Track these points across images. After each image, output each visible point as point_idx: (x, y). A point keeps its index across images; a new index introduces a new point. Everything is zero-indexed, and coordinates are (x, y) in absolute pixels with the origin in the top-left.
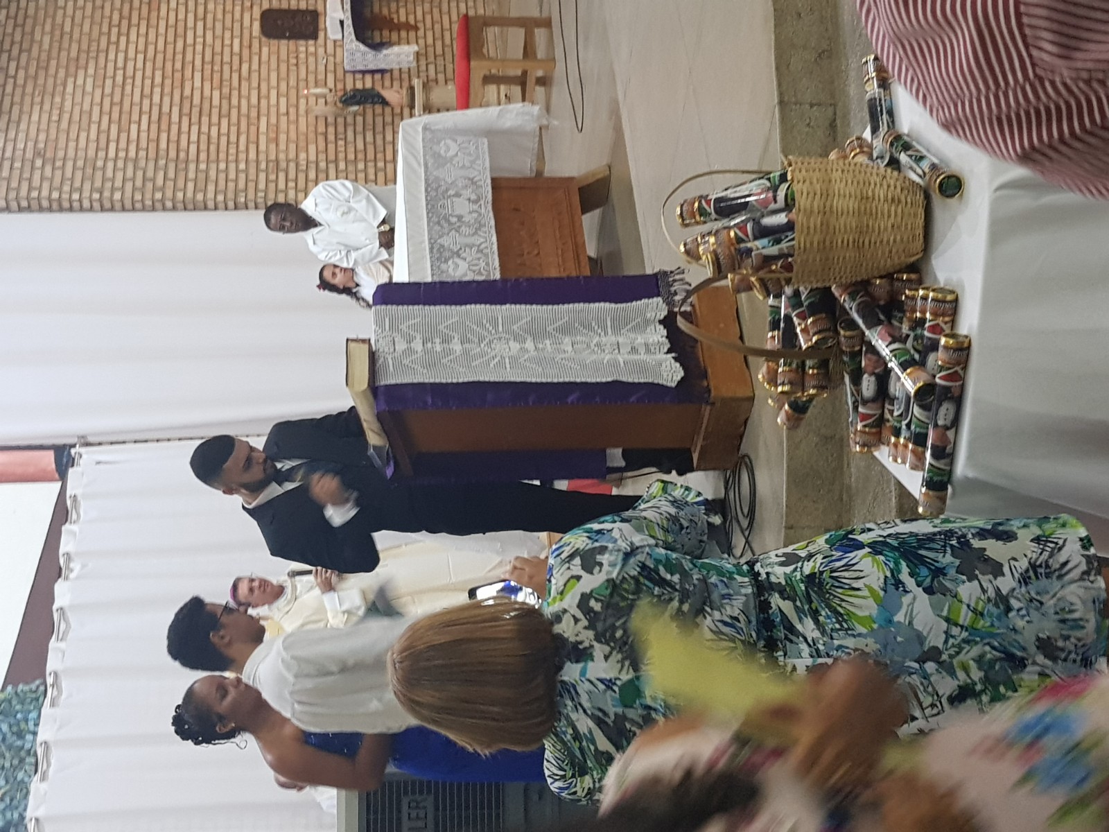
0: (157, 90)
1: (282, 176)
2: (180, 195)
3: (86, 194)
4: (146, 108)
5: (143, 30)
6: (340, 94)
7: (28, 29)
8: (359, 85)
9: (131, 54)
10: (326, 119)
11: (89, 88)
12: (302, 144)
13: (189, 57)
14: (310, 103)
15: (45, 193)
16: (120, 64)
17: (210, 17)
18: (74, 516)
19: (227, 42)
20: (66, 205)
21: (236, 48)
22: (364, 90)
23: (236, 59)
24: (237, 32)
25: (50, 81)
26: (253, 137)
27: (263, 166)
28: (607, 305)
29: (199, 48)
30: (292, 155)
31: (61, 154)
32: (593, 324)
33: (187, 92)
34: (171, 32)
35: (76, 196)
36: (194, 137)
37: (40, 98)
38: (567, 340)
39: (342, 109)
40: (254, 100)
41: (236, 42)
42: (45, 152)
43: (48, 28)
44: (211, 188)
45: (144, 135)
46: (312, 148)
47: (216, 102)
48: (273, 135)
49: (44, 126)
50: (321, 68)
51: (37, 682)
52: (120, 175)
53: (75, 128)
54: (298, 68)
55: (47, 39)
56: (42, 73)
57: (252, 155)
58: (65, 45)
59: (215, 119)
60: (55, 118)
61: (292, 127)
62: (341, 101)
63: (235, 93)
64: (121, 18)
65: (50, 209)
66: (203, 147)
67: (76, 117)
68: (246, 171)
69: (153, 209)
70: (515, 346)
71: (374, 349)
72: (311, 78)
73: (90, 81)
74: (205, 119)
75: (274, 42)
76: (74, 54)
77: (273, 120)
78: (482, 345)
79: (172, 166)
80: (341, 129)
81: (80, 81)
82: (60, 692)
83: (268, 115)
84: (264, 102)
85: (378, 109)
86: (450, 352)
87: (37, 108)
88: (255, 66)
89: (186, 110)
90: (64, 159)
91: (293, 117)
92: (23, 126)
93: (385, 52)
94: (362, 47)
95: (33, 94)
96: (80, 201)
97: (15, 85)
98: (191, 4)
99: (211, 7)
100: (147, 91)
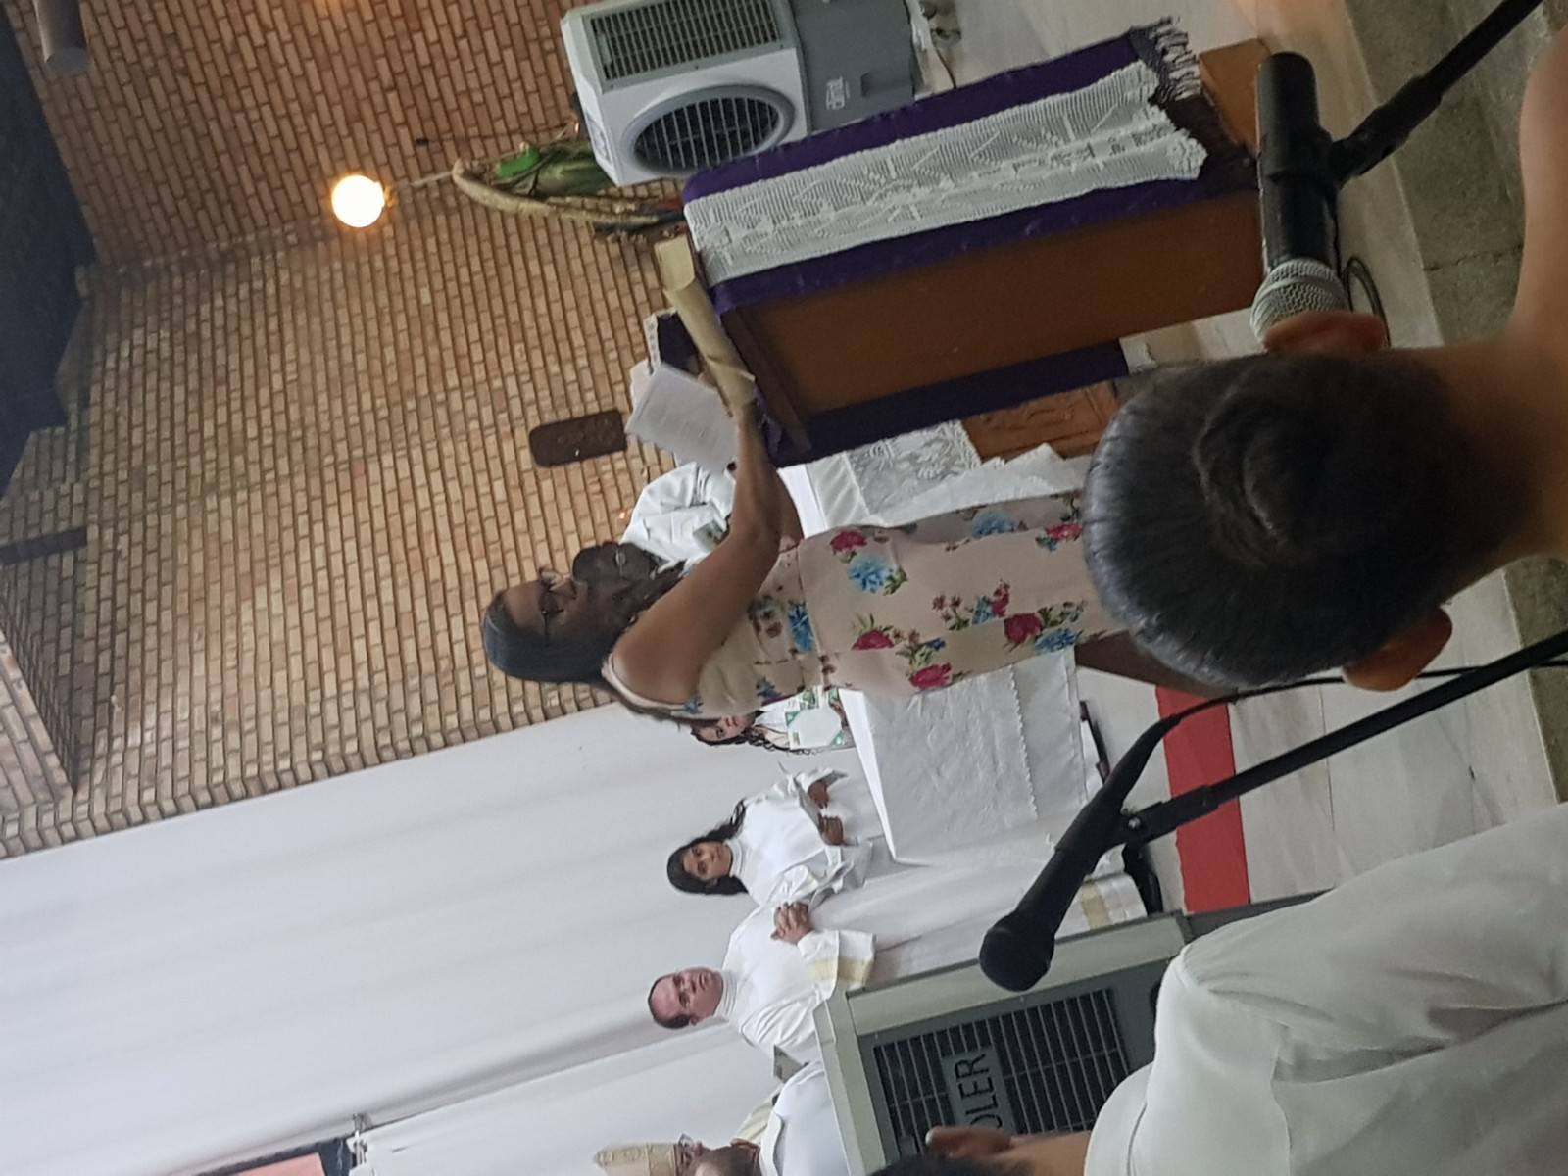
0: (386, 584)
2: (452, 721)
3: (300, 756)
5: (347, 507)
7: (165, 552)
9: (335, 544)
11: (277, 610)
13: (427, 526)
15: (234, 772)
16: (320, 562)
17: (449, 464)
19: (484, 489)
20: (271, 781)
21: (500, 494)
23: (503, 510)
24: (496, 471)
25: (214, 615)
29: (441, 509)
31: (250, 711)
33: (434, 573)
34: (392, 496)
35: (284, 764)
36: (457, 634)
37: (202, 642)
40: (544, 558)
41: (499, 486)
42: (223, 716)
43: (197, 543)
44: (500, 699)
45: (377, 652)
47: (482, 576)
49: (215, 679)
52: (349, 718)
53: (265, 669)
54: (604, 497)
55: (198, 560)
56: (199, 608)
58: (228, 558)
60: (231, 663)
63: (511, 556)
64: (309, 500)
67: (264, 653)
69: (413, 752)
73: (276, 600)
75: (559, 470)
76: (244, 567)
79: (430, 684)
81: (261, 603)
87: (200, 658)
88: (535, 510)
89: (437, 599)
90: (257, 717)
92: (183, 687)
95: (190, 641)
96: (293, 769)
97: (159, 634)
98: (416, 453)
99: (448, 448)
100: (370, 588)
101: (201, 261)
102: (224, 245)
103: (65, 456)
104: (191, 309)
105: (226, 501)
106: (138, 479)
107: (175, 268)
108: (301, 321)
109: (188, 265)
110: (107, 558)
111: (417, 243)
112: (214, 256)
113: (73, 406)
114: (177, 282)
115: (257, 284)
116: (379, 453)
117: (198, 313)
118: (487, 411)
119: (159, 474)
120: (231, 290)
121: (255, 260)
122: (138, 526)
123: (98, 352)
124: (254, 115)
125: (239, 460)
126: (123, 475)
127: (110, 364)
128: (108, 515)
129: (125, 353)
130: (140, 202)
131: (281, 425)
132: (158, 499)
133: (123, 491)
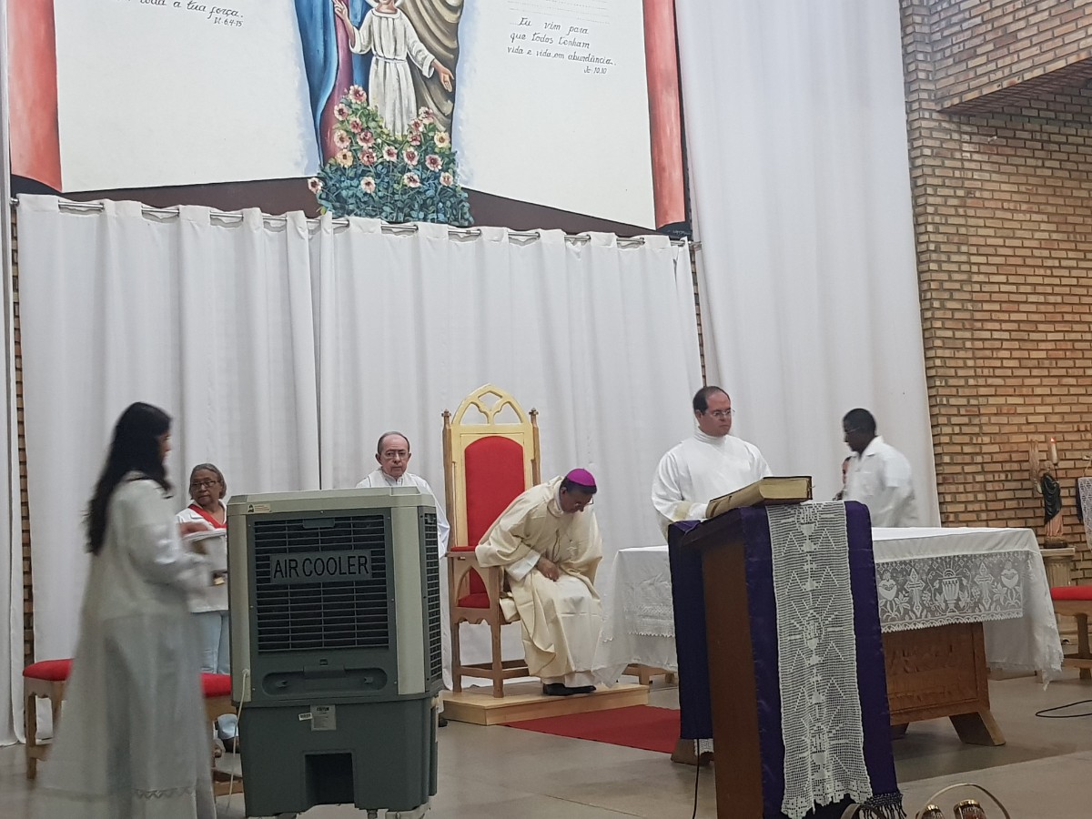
1: (966, 420)
2: (938, 324)
3: (933, 237)
4: (1022, 289)
6: (1053, 474)
10: (1028, 461)
11: (1037, 235)
12: (998, 439)
14: (1040, 445)
15: (931, 200)
18: (624, 243)
20: (921, 220)
22: (1059, 498)
25: (1042, 199)
26: (1000, 391)
27: (973, 402)
28: (861, 739)
30: (986, 429)
31: (971, 212)
32: (841, 725)
33: (1041, 327)
35: (930, 228)
37: (1024, 190)
38: (822, 698)
39: (1037, 476)
40: (1038, 391)
42: (971, 198)
44: (947, 353)
46: (995, 448)
47: (1034, 354)
48: (1005, 410)
49: (997, 195)
50: (1077, 455)
51: (471, 219)
52: (954, 267)
53: (998, 224)
54: (1075, 432)
55: (1082, 194)
56: (1050, 191)
57: (983, 391)
59: (1016, 354)
60: (1006, 205)
61: (1015, 429)
62: (1044, 475)
65: (915, 206)
66: (987, 344)
67: (1007, 225)
68: (967, 386)
69: (922, 301)
70: (813, 644)
71: (802, 504)
72: (1066, 446)
74: (1016, 345)
77: (1020, 410)
78: (811, 611)
79: (967, 315)
80: (1016, 476)
82: (463, 240)
83: (1025, 405)
84: (1038, 400)
85: (1041, 512)
86: (804, 579)
87: (1015, 188)
90: (966, 216)
91: (1025, 429)
92: (995, 177)
95: (1027, 184)
96: (926, 232)
97: (1036, 167)
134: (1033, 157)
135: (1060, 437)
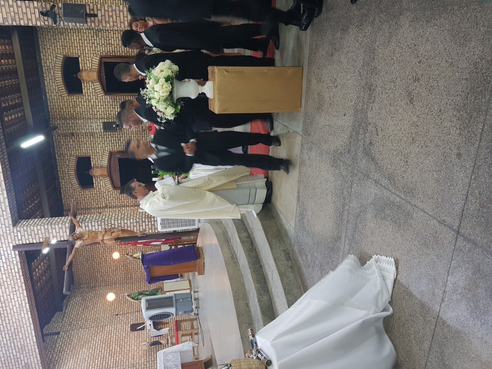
0: (103, 350)
1: (135, 368)
4: (100, 355)
5: (100, 334)
6: (150, 343)
7: (71, 338)
8: (155, 340)
9: (97, 341)
10: (146, 350)
11: (86, 352)
12: (140, 358)
13: (112, 340)
14: (142, 347)
16: (94, 344)
17: (117, 328)
19: (122, 334)
21: (124, 336)
22: (156, 341)
23: (124, 338)
24: (124, 331)
25: (76, 351)
26: (127, 359)
27: (130, 366)
29: (115, 337)
30: (138, 362)
33: (111, 349)
34: (108, 333)
36: (112, 361)
39: (151, 347)
40: (128, 348)
41: (124, 333)
43: (76, 337)
45: (99, 362)
46: (143, 359)
48: (133, 357)
49: (73, 364)
50: (145, 337)
54: (139, 338)
55: (76, 340)
56: (74, 349)
57: (127, 363)
58: (80, 341)
59: (118, 355)
60: (76, 361)
61: (138, 354)
62: (150, 345)
63: (123, 347)
64: (95, 332)
66: (114, 363)
67: (82, 360)
68: (126, 368)
72: (143, 340)
73: (86, 349)
74: (115, 355)
75: (134, 332)
76: (82, 343)
77: (133, 353)
80: (150, 353)
81: (83, 350)
83: (131, 352)
84: (130, 348)
85: (160, 346)
87: (72, 359)
88: (128, 339)
89: (110, 354)
91: (138, 351)
92: (68, 365)
93: (161, 330)
94: (155, 330)
95: (71, 356)
97: (67, 354)
98: (113, 326)
99: (118, 326)
100: (101, 350)
101: (89, 287)
102: (93, 285)
103: (61, 317)
104: (86, 295)
105: (83, 330)
106: (70, 324)
107: (85, 287)
108: (102, 299)
109: (87, 287)
110: (62, 338)
111: (121, 288)
112: (92, 286)
113: (64, 308)
114: (85, 289)
115: (97, 292)
116: (107, 325)
117: (87, 295)
118: (125, 320)
119: (74, 324)
120: (92, 292)
121: (97, 287)
122: (68, 333)
123: (70, 300)
124: (102, 267)
125: (86, 323)
126: (68, 323)
127: (72, 303)
128: (64, 330)
129: (74, 301)
130: (83, 277)
131: (94, 318)
132: (72, 328)
133: (68, 325)
134: (64, 355)
135: (140, 342)
